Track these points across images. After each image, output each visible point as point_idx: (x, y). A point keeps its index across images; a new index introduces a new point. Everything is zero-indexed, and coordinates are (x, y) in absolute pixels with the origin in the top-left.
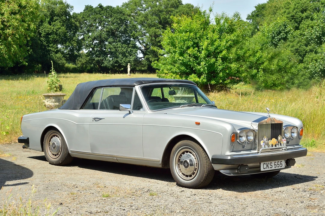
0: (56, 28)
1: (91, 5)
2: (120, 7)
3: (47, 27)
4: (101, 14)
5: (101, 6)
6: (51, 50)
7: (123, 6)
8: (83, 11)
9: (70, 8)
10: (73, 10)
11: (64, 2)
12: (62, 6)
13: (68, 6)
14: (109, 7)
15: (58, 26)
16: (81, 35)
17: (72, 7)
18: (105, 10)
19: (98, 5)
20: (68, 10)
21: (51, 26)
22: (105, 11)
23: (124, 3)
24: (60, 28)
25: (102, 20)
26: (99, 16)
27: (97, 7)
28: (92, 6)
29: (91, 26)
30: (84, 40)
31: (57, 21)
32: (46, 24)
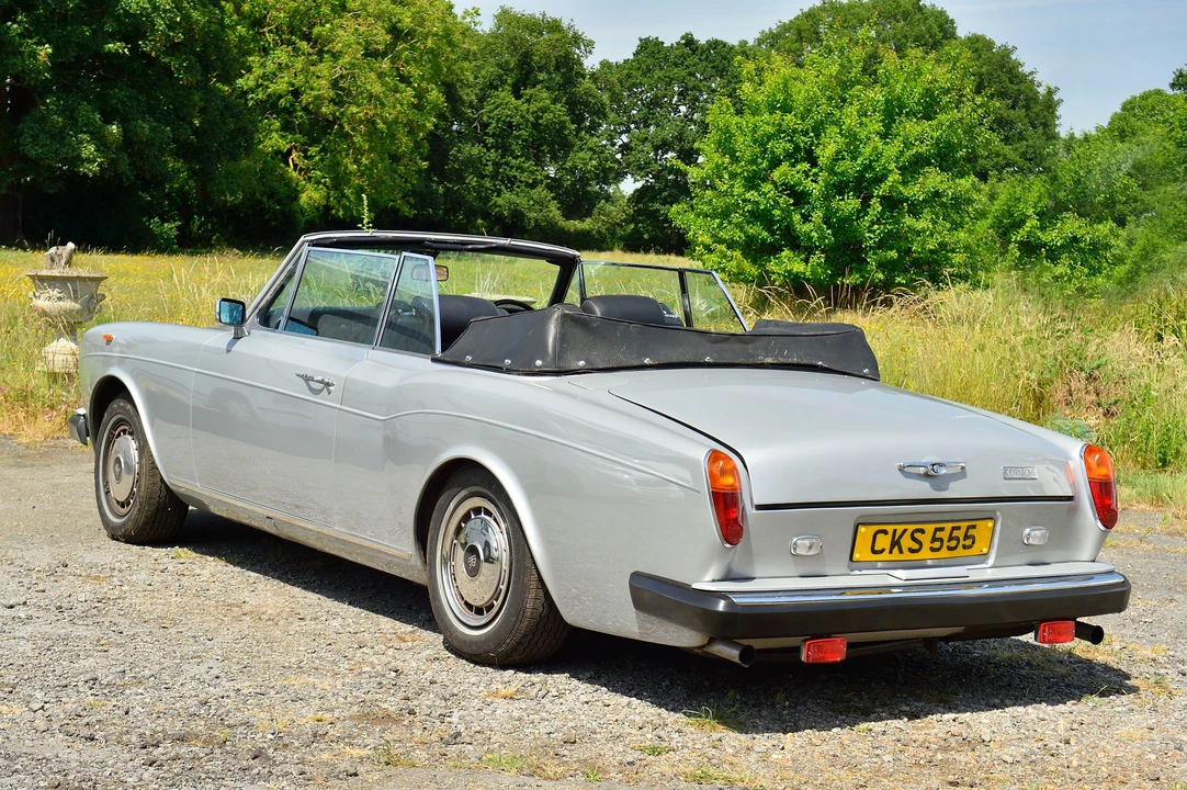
0: (533, 108)
1: (657, 38)
2: (751, 43)
3: (507, 104)
4: (687, 67)
5: (689, 42)
6: (515, 177)
7: (760, 42)
8: (631, 57)
9: (582, 47)
10: (590, 52)
11: (565, 24)
12: (556, 36)
13: (576, 39)
14: (715, 44)
15: (543, 101)
16: (621, 133)
17: (590, 44)
18: (703, 52)
19: (682, 38)
20: (577, 51)
21: (519, 102)
22: (703, 58)
23: (767, 31)
24: (544, 110)
25: (691, 85)
26: (678, 72)
27: (678, 43)
28: (660, 40)
29: (656, 103)
30: (631, 149)
31: (539, 86)
32: (504, 95)
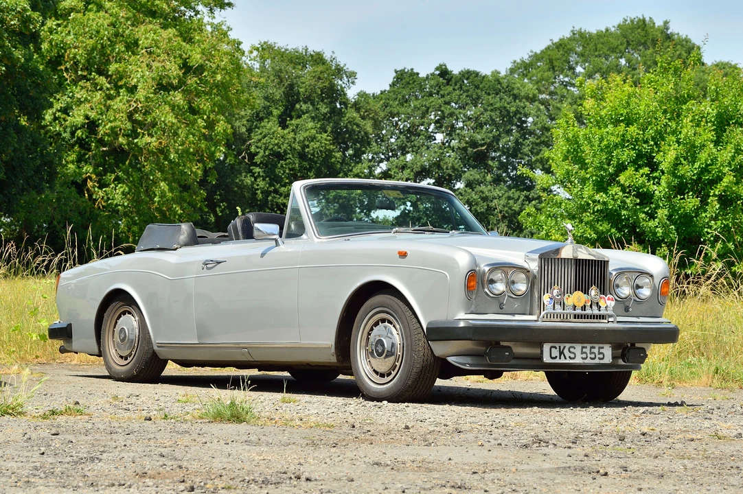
0: (300, 137)
1: (412, 69)
2: (503, 73)
3: (273, 133)
4: (443, 96)
5: (444, 72)
7: (512, 71)
8: (388, 88)
9: (345, 78)
10: (353, 83)
11: (327, 56)
12: (320, 68)
13: (339, 71)
14: (468, 74)
15: (309, 130)
16: (381, 161)
17: (352, 75)
18: (457, 81)
19: (437, 69)
20: (340, 82)
21: (286, 131)
22: (456, 87)
23: (518, 61)
24: (313, 139)
25: (447, 112)
26: (436, 100)
27: (433, 74)
28: (415, 71)
29: (412, 132)
31: (304, 117)
32: (271, 125)
